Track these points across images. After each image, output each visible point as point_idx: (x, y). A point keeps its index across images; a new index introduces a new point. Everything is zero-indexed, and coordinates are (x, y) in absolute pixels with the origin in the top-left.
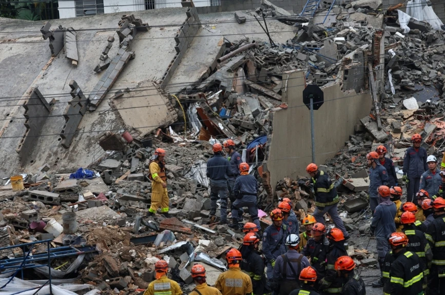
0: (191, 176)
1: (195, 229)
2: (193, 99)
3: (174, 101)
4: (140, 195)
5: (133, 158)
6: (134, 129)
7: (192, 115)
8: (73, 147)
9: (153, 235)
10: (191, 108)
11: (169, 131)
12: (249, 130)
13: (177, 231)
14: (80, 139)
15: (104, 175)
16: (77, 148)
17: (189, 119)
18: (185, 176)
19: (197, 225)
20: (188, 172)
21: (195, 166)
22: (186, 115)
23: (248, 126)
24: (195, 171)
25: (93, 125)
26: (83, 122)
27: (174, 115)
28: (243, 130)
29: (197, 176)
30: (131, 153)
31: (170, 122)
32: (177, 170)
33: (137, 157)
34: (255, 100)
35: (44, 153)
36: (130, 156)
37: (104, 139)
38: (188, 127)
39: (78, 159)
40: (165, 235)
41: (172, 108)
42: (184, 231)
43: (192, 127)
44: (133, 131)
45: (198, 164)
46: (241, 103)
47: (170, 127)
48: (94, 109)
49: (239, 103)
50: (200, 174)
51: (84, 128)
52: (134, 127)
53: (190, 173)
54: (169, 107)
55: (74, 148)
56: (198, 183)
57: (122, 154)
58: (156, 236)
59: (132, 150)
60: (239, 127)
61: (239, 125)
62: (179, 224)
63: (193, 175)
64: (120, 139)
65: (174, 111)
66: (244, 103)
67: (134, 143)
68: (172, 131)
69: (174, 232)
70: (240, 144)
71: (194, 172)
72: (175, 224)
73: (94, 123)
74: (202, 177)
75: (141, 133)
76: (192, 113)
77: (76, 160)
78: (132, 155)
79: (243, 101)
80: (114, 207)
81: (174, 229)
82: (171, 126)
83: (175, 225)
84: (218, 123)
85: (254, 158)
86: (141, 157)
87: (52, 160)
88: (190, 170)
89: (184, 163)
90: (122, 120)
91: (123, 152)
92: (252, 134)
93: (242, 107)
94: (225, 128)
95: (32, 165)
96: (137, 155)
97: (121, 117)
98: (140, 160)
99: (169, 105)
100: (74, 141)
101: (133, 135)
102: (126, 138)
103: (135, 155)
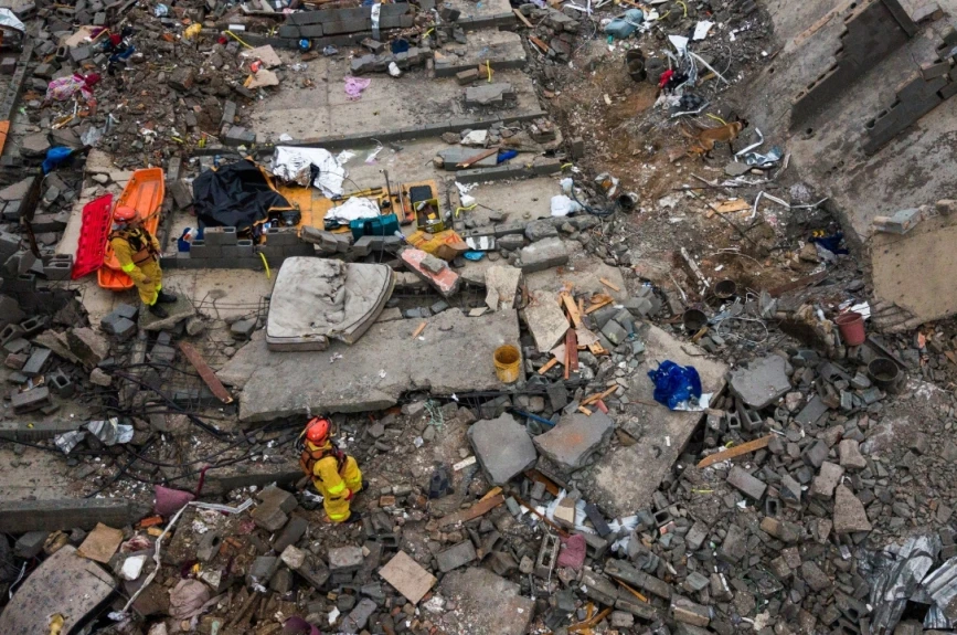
8: (879, 159)
14: (900, 153)
16: (881, 169)
25: (941, 139)
26: (935, 114)
35: (837, 127)
39: (863, 196)
51: (925, 131)
55: (877, 165)
73: (946, 135)
77: (859, 194)
87: (832, 158)
95: (804, 139)
100: (887, 149)
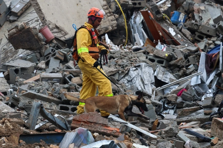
0: (129, 81)
1: (126, 130)
2: (138, 6)
3: (113, 6)
4: (52, 95)
5: (52, 59)
6: (57, 27)
7: (135, 26)
9: (59, 134)
10: (135, 18)
11: (105, 39)
12: (209, 37)
13: (97, 132)
15: (8, 75)
17: (132, 30)
18: (121, 82)
19: (130, 125)
20: (124, 77)
21: (134, 69)
22: (128, 25)
23: (208, 31)
24: (134, 75)
27: (112, 21)
28: (202, 36)
29: (137, 82)
30: (50, 53)
31: (107, 29)
32: (110, 72)
33: (57, 58)
34: (217, 9)
36: (48, 58)
37: (15, 33)
38: (131, 42)
40: (78, 135)
41: (110, 13)
42: (109, 132)
43: (135, 41)
44: (55, 30)
45: (139, 66)
46: (199, 11)
47: (106, 36)
48: (16, 18)
49: (196, 11)
50: (142, 79)
52: (58, 25)
53: (127, 77)
54: (107, 11)
56: (138, 89)
57: (38, 55)
58: (63, 135)
59: (52, 50)
60: (196, 33)
61: (196, 31)
62: (101, 122)
63: (131, 81)
64: (37, 35)
65: (113, 17)
66: (202, 11)
67: (55, 42)
68: (108, 41)
69: (93, 132)
70: (198, 50)
71: (132, 77)
72: (95, 121)
74: (143, 82)
75: (66, 34)
76: (135, 23)
78: (50, 55)
79: (202, 8)
80: (10, 103)
81: (93, 129)
82: (108, 33)
83: (95, 123)
84: (168, 28)
85: (217, 61)
86: (62, 58)
88: (127, 74)
89: (120, 65)
90: (42, 14)
91: (40, 53)
92: (214, 42)
93: (200, 15)
94: (177, 33)
96: (57, 55)
97: (40, 10)
98: (61, 62)
99: (107, 9)
101: (56, 34)
102: (44, 35)
103: (55, 54)
